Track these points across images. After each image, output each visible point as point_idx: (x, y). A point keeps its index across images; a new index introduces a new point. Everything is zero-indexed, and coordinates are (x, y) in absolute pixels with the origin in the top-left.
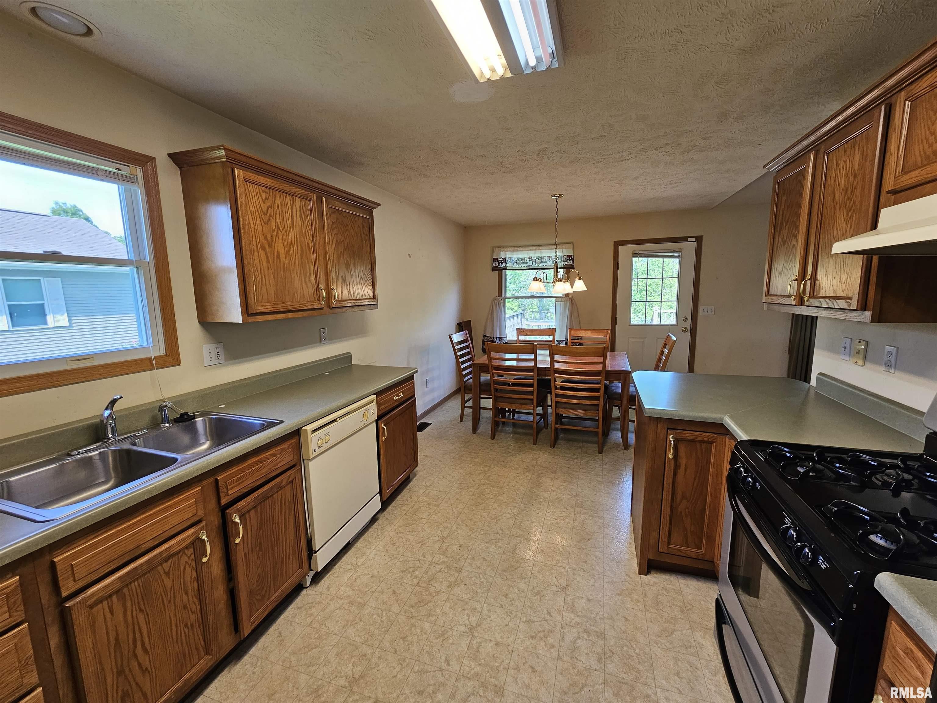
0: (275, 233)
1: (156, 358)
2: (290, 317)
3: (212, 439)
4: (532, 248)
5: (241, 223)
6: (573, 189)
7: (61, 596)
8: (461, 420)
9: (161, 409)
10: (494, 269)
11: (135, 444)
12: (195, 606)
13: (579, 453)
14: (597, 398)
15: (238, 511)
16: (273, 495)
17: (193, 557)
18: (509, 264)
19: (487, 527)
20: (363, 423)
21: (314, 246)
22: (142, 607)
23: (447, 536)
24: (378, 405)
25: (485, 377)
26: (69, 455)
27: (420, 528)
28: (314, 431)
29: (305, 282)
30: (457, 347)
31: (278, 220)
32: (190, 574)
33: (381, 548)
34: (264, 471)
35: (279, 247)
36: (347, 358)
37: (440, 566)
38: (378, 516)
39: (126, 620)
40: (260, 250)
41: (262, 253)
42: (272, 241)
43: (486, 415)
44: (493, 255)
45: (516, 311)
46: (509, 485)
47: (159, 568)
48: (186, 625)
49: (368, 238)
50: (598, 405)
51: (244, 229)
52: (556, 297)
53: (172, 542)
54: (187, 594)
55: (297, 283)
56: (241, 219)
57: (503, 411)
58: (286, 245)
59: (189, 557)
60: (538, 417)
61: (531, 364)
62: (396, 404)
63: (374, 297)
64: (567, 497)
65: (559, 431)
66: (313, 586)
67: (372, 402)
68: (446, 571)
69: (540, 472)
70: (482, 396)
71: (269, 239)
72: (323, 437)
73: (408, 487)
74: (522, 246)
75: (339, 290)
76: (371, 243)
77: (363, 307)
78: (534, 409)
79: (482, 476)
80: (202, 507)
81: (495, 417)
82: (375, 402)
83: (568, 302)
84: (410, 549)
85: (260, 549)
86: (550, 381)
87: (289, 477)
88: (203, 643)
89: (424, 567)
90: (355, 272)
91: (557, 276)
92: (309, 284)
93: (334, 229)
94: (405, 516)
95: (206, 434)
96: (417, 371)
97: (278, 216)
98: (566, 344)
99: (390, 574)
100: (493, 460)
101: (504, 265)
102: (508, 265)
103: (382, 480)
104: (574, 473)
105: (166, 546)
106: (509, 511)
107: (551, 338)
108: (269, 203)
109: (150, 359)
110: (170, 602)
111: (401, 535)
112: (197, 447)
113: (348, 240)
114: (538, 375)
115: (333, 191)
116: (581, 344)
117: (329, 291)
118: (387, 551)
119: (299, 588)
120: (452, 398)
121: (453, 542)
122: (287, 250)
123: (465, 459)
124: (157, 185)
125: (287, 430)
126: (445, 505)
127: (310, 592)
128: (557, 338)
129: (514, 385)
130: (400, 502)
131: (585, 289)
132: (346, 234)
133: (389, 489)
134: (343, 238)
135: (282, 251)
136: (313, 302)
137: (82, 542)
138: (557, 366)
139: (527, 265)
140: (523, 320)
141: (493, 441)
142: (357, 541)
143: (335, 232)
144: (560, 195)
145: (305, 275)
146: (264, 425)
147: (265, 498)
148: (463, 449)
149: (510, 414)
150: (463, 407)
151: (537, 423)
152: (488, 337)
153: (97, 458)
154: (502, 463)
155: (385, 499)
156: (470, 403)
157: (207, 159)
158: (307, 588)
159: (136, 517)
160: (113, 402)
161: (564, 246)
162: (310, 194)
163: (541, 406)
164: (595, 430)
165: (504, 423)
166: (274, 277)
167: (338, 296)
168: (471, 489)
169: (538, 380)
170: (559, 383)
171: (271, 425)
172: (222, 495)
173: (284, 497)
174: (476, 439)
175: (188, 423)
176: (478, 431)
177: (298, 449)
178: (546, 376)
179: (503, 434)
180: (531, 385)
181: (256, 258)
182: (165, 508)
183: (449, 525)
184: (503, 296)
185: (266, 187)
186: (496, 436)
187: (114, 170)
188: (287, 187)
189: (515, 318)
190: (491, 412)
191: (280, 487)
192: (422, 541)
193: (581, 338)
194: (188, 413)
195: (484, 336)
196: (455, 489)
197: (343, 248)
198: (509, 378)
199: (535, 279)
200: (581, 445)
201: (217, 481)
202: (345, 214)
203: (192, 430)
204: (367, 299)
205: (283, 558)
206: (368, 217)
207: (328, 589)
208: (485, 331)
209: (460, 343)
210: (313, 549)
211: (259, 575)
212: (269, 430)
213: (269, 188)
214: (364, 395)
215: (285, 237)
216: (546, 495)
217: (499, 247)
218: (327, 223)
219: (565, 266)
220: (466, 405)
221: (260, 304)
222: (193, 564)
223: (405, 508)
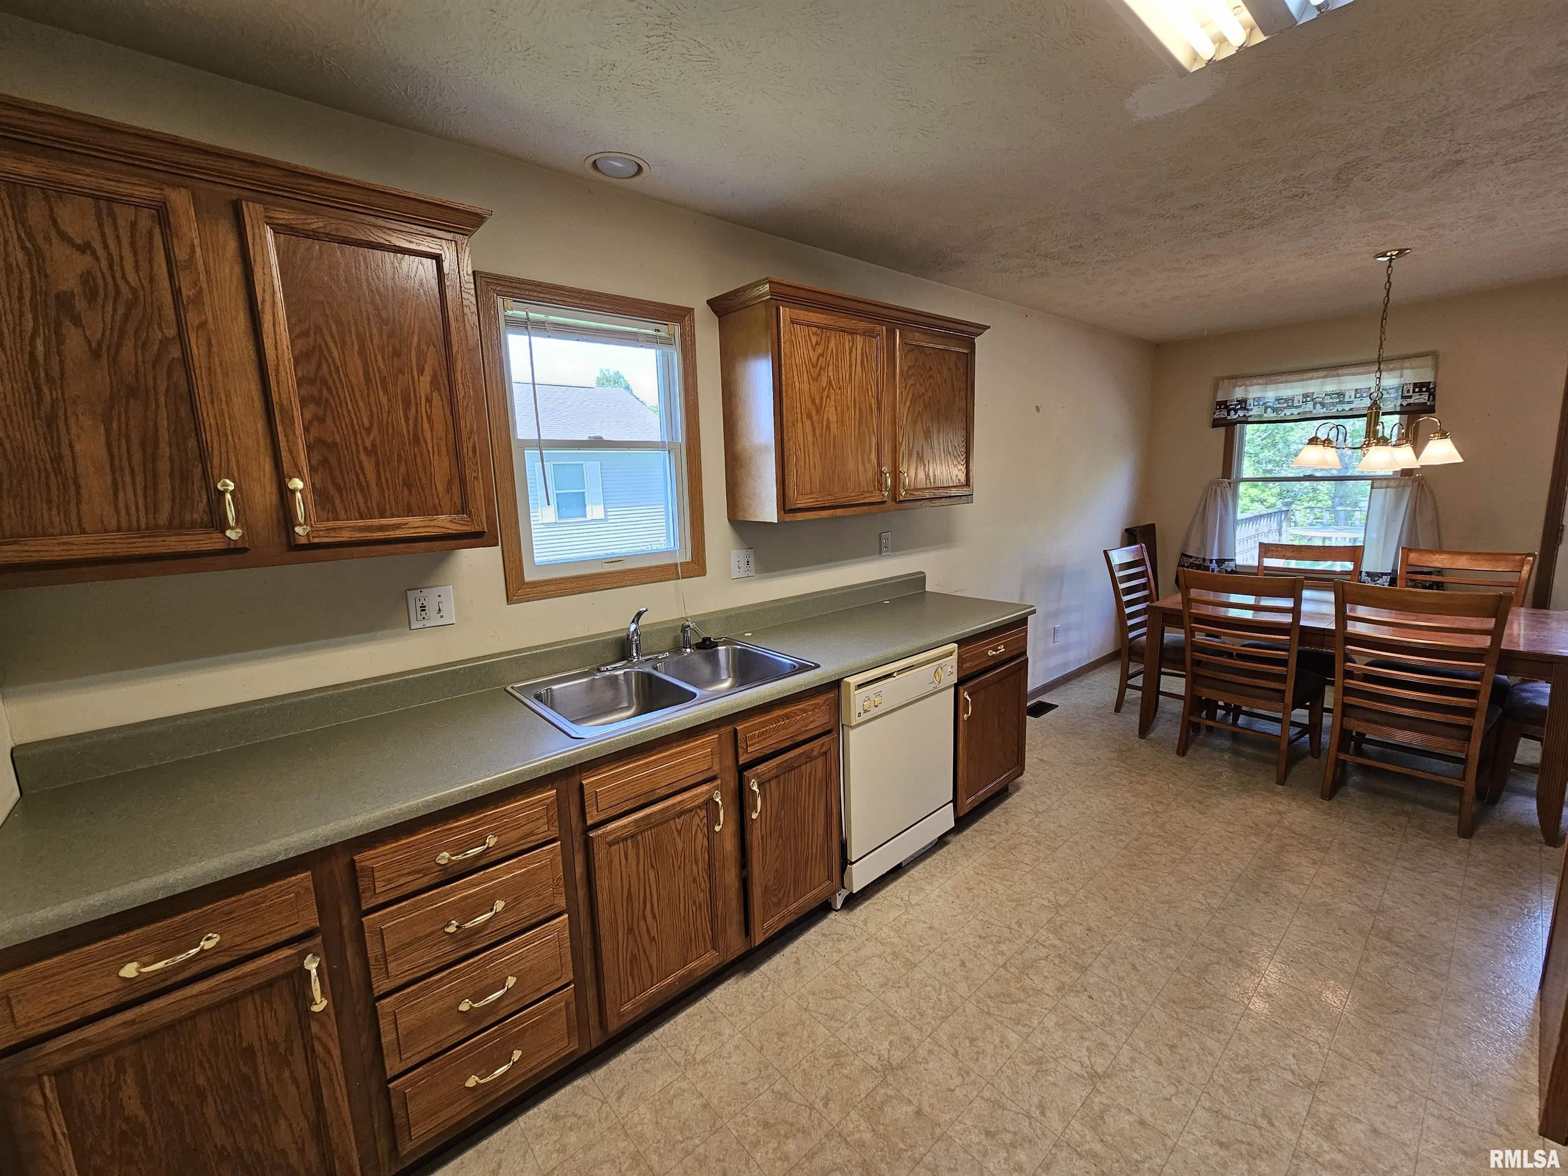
0: (826, 393)
1: (682, 564)
2: (838, 514)
3: (735, 677)
4: (1315, 374)
5: (784, 383)
6: (1441, 232)
7: (586, 823)
8: (1118, 709)
9: (684, 628)
10: (1216, 423)
11: (656, 669)
12: (705, 885)
13: (1400, 825)
14: (1470, 712)
15: (758, 776)
16: (800, 766)
17: (705, 820)
18: (1255, 412)
19: (1147, 914)
20: (933, 685)
21: (879, 408)
22: (654, 864)
23: (1066, 905)
24: (961, 661)
25: (1173, 635)
26: (599, 670)
27: (1016, 878)
28: (860, 686)
29: (863, 463)
30: (1119, 574)
31: (831, 374)
32: (701, 841)
33: (949, 888)
34: (791, 730)
35: (831, 414)
36: (918, 580)
37: (1046, 950)
38: (949, 838)
39: (638, 873)
40: (805, 419)
41: (808, 423)
42: (821, 405)
43: (1171, 709)
44: (1215, 396)
45: (1273, 505)
46: (1205, 849)
47: (672, 822)
48: (694, 903)
49: (964, 386)
50: (1469, 728)
51: (786, 391)
52: (1373, 479)
53: (686, 795)
54: (697, 864)
55: (851, 465)
56: (783, 377)
57: (1211, 706)
58: (839, 408)
59: (701, 820)
60: (1294, 731)
61: (1287, 619)
62: (992, 662)
63: (968, 483)
64: (1351, 908)
65: (1349, 769)
66: (845, 911)
67: (951, 654)
68: (1057, 962)
69: (1288, 841)
70: (1163, 670)
71: (817, 401)
72: (872, 697)
73: (1003, 805)
74: (1290, 373)
75: (912, 472)
76: (969, 394)
77: (948, 500)
78: (1286, 713)
79: (1148, 819)
80: (717, 760)
81: (1191, 714)
82: (955, 656)
83: (1408, 490)
84: (996, 906)
85: (780, 836)
86: (1332, 658)
87: (823, 744)
88: (710, 932)
89: (1017, 942)
90: (939, 444)
91: (1376, 432)
92: (868, 466)
93: (910, 376)
94: (993, 851)
95: (728, 668)
96: (1034, 612)
97: (831, 367)
98: (1393, 582)
99: (959, 934)
100: (1177, 795)
101: (1241, 413)
102: (1251, 413)
103: (960, 783)
104: (1379, 864)
105: (678, 798)
106: (1200, 897)
107: (1349, 566)
108: (820, 350)
109: (676, 565)
110: (680, 868)
111: (983, 878)
112: (718, 684)
113: (930, 393)
114: (1301, 643)
115: (914, 317)
116: (1439, 586)
117: (896, 474)
118: (958, 897)
119: (824, 908)
120: (1104, 667)
121: (1076, 919)
122: (840, 416)
123: (1118, 781)
124: (693, 343)
125: (823, 679)
126: (1068, 851)
127: (841, 918)
128: (1366, 567)
129: (1242, 657)
130: (988, 827)
131: (1458, 459)
132: (928, 384)
133: (970, 800)
134: (923, 391)
135: (833, 418)
136: (871, 492)
137: (606, 769)
138: (1356, 628)
139: (1300, 410)
140: (1284, 524)
141: (1181, 759)
142: (913, 867)
143: (911, 381)
144: (1401, 252)
145: (863, 452)
146: (795, 667)
147: (790, 768)
148: (1115, 762)
149: (1228, 714)
150: (1124, 686)
151: (1291, 742)
152: (1191, 557)
153: (622, 678)
154: (1197, 805)
155: (961, 814)
156: (1138, 681)
157: (750, 300)
158: (837, 911)
159: (654, 755)
160: (639, 615)
161: (1407, 363)
162: (878, 327)
163: (1306, 708)
164: (1456, 783)
165: (1210, 729)
166: (821, 457)
167: (909, 482)
168: (1123, 837)
169: (1299, 652)
170: (1360, 665)
171: (804, 668)
172: (740, 751)
173: (813, 772)
174: (1143, 749)
175: (710, 651)
176: (1152, 735)
177: (837, 707)
178: (1323, 646)
179: (1206, 749)
180: (1283, 662)
181: (800, 431)
182: (680, 752)
183: (1071, 888)
184: (1234, 476)
185: (818, 327)
186: (1190, 752)
187: (653, 332)
188: (845, 322)
189: (1264, 522)
190: (1181, 703)
191: (810, 758)
192: (1018, 900)
193: (1440, 572)
194: (710, 638)
195: (1183, 555)
196: (1089, 828)
197: (922, 405)
198: (1230, 641)
199: (1313, 441)
200: (1409, 807)
201: (735, 731)
202: (928, 351)
203: (713, 660)
204: (954, 487)
205: (807, 858)
206: (965, 351)
207: (865, 922)
208: (1186, 544)
209: (1129, 565)
210: (849, 857)
211: (777, 870)
212: (801, 676)
213: (822, 328)
214: (938, 642)
215: (838, 397)
216: (1294, 890)
217: (1230, 378)
218: (901, 368)
219: (1408, 409)
220: (1130, 682)
221: (800, 497)
222: (706, 830)
223: (994, 837)
